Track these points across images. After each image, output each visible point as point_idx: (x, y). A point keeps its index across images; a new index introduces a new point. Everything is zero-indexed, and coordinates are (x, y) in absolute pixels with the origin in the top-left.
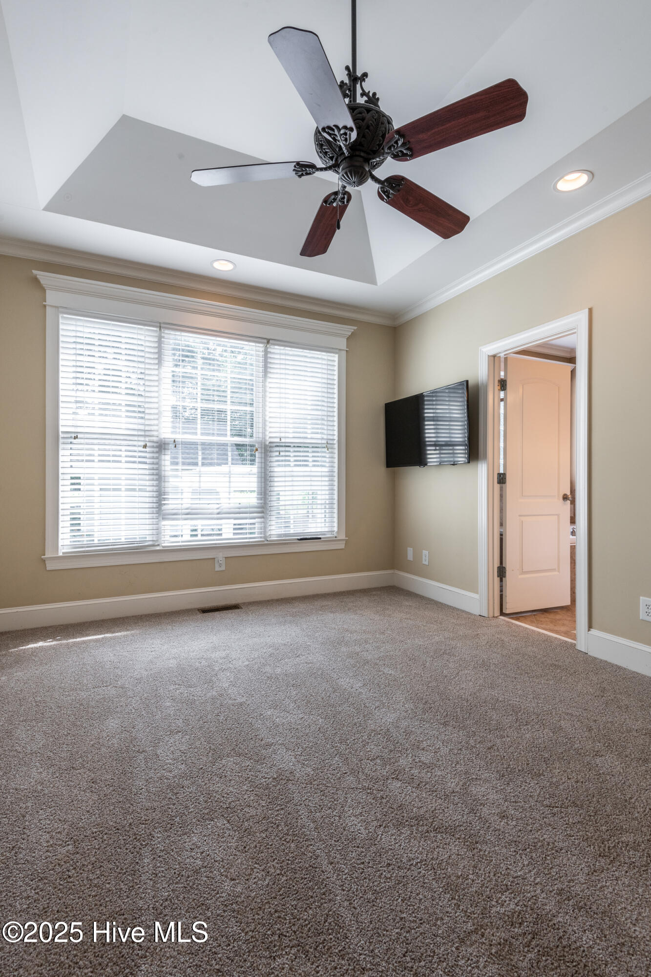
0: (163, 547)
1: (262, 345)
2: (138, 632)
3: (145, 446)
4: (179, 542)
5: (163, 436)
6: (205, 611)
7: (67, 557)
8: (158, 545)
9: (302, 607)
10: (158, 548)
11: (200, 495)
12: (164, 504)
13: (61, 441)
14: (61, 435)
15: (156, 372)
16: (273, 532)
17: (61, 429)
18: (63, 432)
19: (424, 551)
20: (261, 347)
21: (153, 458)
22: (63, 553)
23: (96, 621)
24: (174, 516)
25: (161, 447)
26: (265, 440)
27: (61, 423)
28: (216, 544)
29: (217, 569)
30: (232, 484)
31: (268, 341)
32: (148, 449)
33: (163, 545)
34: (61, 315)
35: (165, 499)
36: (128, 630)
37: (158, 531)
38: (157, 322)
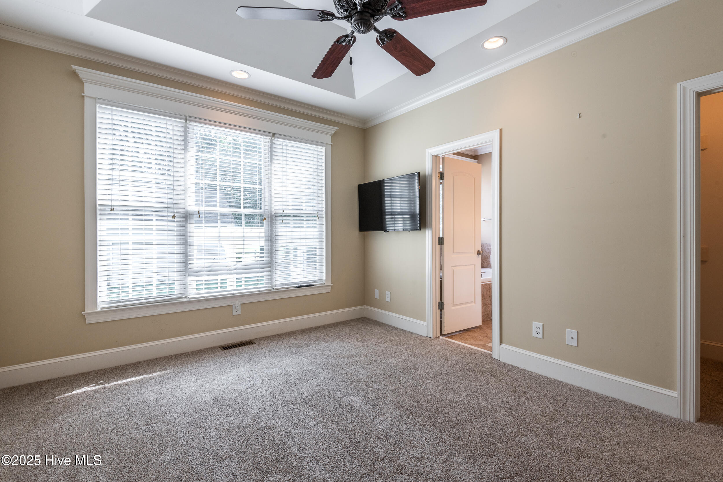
0: (190, 298)
1: (268, 138)
2: (172, 371)
3: (174, 217)
4: (202, 294)
5: (188, 208)
6: (226, 348)
7: (105, 312)
8: (186, 297)
9: (302, 339)
10: (185, 300)
11: (219, 255)
12: (190, 264)
13: (98, 212)
14: (99, 208)
15: (183, 156)
16: (277, 283)
17: (99, 202)
18: (100, 205)
19: (387, 292)
20: (267, 139)
21: (180, 226)
22: (101, 308)
23: (133, 364)
24: (198, 272)
25: (187, 217)
26: (271, 211)
27: (99, 197)
28: (233, 294)
29: (234, 313)
30: (246, 246)
31: (273, 135)
32: (176, 219)
33: (189, 297)
34: (98, 105)
35: (190, 259)
36: (163, 370)
37: (185, 286)
38: (184, 116)
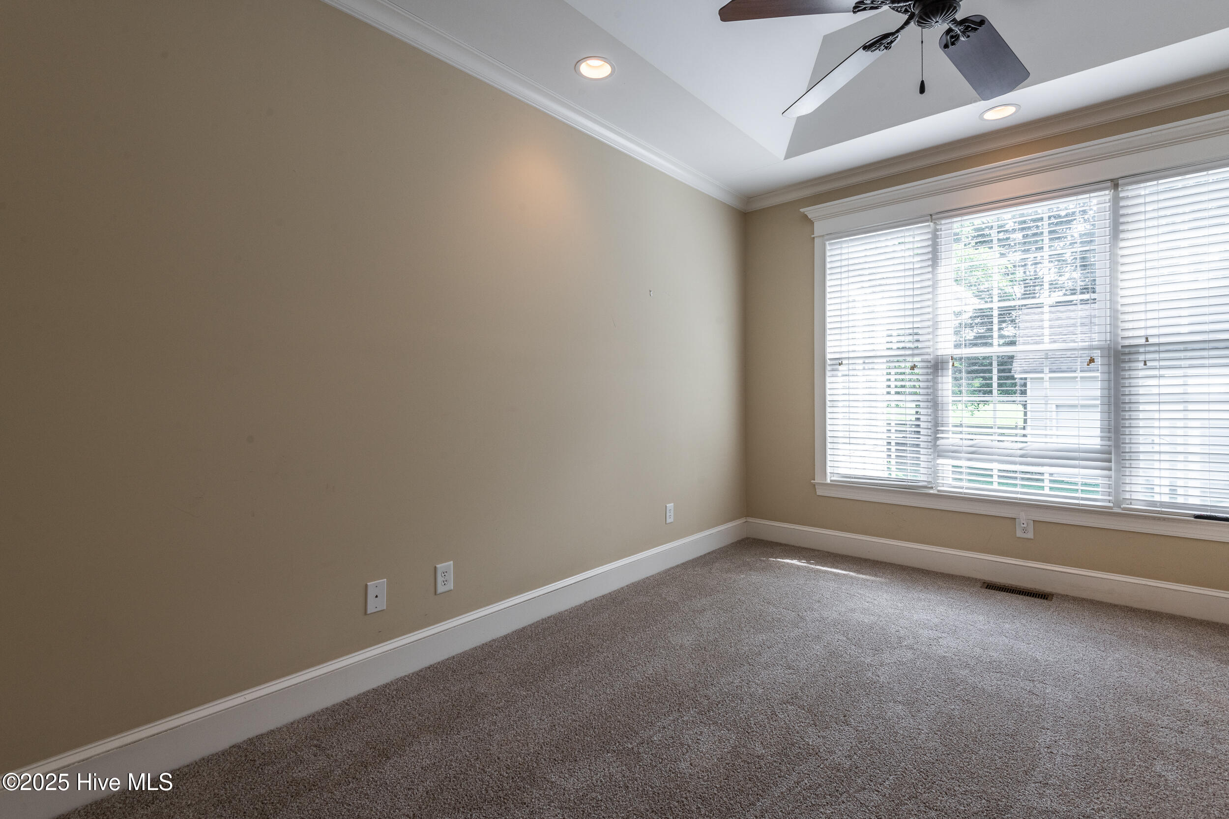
0: (939, 491)
1: (1107, 192)
2: (883, 580)
3: (913, 368)
4: (962, 488)
5: (940, 353)
6: (990, 586)
7: (834, 485)
8: (932, 488)
10: (931, 491)
12: (943, 438)
13: (828, 368)
14: (829, 362)
15: (930, 276)
17: (829, 356)
18: (830, 359)
20: (1106, 195)
21: (927, 381)
22: (831, 481)
24: (953, 453)
25: (937, 366)
26: (1116, 343)
27: (828, 350)
29: (1019, 534)
31: (1115, 184)
32: (916, 371)
33: (939, 488)
35: (943, 432)
37: (934, 472)
38: (927, 216)
